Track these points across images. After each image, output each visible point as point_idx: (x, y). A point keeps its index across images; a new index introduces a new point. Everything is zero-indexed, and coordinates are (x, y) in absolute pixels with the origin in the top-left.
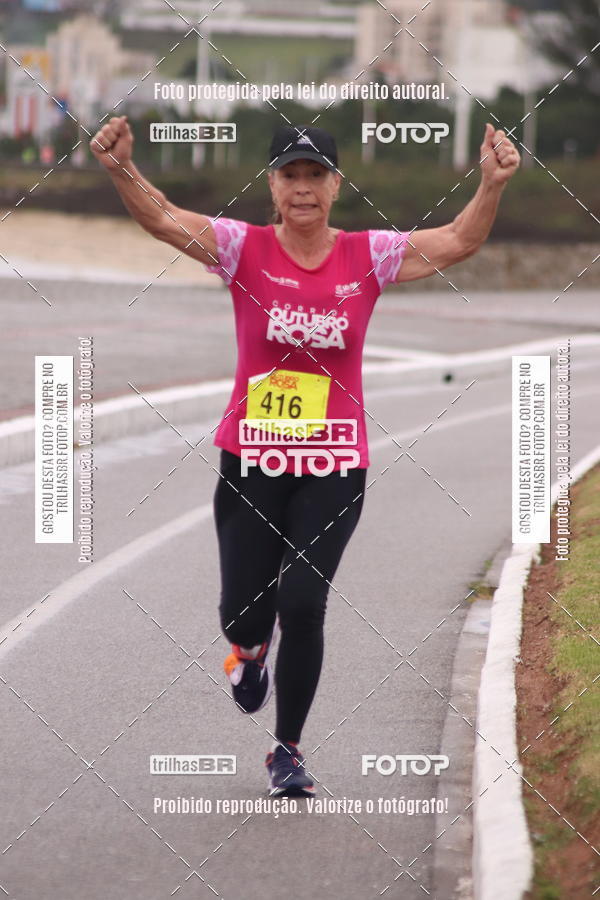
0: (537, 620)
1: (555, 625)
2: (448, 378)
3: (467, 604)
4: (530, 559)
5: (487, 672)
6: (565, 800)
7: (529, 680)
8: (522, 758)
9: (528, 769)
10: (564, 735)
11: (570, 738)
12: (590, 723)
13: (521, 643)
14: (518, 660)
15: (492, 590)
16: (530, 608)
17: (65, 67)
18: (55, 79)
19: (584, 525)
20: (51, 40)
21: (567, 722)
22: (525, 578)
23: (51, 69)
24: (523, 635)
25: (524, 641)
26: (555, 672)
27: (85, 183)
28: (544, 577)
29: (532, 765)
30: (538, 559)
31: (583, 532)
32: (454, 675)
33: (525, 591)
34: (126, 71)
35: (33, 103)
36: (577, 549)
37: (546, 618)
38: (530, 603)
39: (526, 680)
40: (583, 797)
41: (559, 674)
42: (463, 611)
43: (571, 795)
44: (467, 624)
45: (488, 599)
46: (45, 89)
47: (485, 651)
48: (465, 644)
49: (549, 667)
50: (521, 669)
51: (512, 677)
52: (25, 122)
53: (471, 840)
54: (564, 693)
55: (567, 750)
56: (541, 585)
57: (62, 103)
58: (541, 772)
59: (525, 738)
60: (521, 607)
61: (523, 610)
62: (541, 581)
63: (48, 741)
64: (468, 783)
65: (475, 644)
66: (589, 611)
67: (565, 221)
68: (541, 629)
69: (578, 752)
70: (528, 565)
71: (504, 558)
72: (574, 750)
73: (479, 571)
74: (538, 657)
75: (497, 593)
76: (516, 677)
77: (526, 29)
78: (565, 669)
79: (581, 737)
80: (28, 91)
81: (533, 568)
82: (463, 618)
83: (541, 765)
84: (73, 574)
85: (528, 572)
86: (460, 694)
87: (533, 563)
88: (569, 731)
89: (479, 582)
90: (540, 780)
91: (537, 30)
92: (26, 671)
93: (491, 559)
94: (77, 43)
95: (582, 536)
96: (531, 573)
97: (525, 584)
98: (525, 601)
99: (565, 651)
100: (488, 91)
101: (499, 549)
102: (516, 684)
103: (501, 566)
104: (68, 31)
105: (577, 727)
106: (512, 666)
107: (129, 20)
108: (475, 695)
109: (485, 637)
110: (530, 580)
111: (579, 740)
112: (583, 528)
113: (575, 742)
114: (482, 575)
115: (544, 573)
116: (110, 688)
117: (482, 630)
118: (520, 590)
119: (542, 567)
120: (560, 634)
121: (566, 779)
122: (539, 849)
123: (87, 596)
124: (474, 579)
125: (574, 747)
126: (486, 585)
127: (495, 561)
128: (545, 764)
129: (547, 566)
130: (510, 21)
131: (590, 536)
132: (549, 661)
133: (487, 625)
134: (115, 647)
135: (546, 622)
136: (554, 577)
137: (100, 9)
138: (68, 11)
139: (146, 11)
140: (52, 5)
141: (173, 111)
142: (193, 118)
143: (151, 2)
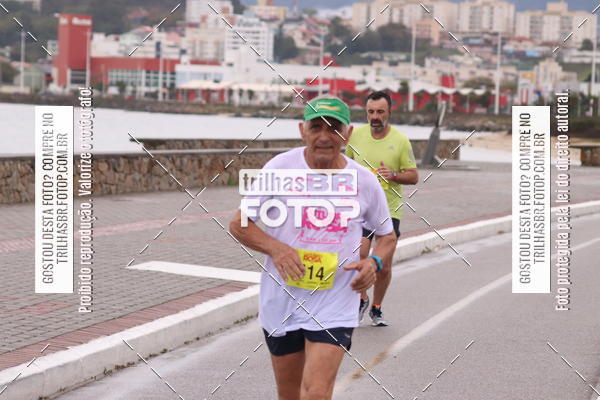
17: (541, 79)
18: (537, 83)
20: (536, 67)
23: (536, 79)
34: (564, 80)
35: (528, 92)
46: (532, 88)
52: (524, 100)
57: (538, 92)
80: (526, 88)
94: (546, 68)
104: (542, 64)
107: (566, 60)
137: (555, 55)
138: (543, 57)
139: (573, 56)
140: (537, 55)
141: (582, 94)
142: (590, 97)
143: (575, 52)
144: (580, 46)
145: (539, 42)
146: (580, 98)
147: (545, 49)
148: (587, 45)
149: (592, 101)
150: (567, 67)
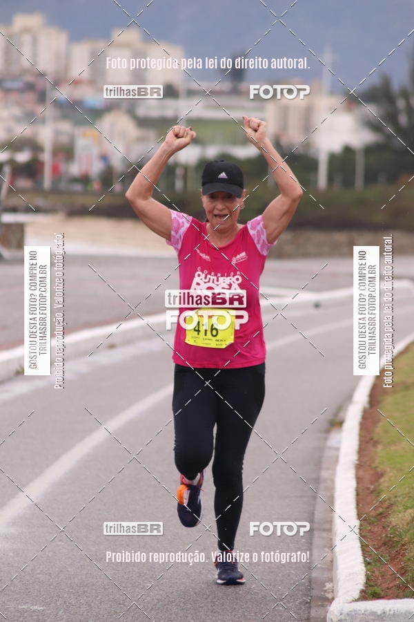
0: (367, 440)
1: (376, 443)
2: (317, 306)
3: (328, 431)
4: (363, 406)
5: (339, 469)
6: (383, 539)
7: (364, 473)
8: (359, 516)
9: (362, 522)
10: (382, 503)
11: (386, 505)
12: (396, 497)
13: (359, 452)
14: (357, 462)
15: (341, 423)
16: (363, 433)
22: (361, 416)
24: (359, 448)
25: (361, 451)
26: (377, 469)
29: (364, 520)
30: (368, 406)
32: (322, 471)
33: (360, 424)
34: (140, 140)
36: (389, 400)
37: (372, 439)
38: (363, 431)
39: (361, 473)
40: (393, 537)
41: (379, 470)
42: (326, 435)
43: (386, 536)
44: (328, 442)
45: (340, 429)
46: (95, 151)
47: (338, 457)
48: (328, 453)
49: (373, 465)
50: (359, 467)
51: (354, 471)
53: (332, 561)
54: (382, 480)
55: (384, 512)
56: (369, 421)
57: (104, 158)
58: (370, 524)
59: (361, 505)
60: (358, 433)
61: (360, 434)
62: (370, 418)
64: (330, 530)
65: (333, 453)
67: (379, 218)
68: (369, 445)
69: (390, 512)
70: (362, 410)
71: (348, 405)
72: (388, 511)
73: (335, 413)
74: (368, 460)
75: (344, 424)
76: (356, 471)
77: (357, 113)
78: (382, 467)
79: (392, 504)
81: (365, 411)
82: (326, 439)
85: (362, 414)
86: (325, 481)
87: (365, 408)
88: (385, 501)
89: (334, 419)
90: (369, 528)
93: (341, 406)
94: (113, 125)
96: (364, 414)
97: (361, 420)
98: (361, 429)
99: (383, 457)
100: (337, 148)
101: (345, 400)
102: (356, 476)
103: (346, 410)
104: (108, 119)
105: (389, 499)
106: (353, 466)
107: (141, 112)
108: (333, 482)
109: (338, 449)
110: (363, 418)
111: (390, 506)
113: (388, 508)
114: (336, 415)
115: (371, 414)
117: (337, 446)
118: (358, 423)
119: (370, 410)
120: (380, 448)
121: (384, 527)
122: (369, 567)
124: (332, 418)
126: (338, 421)
127: (343, 407)
128: (372, 519)
129: (373, 409)
130: (350, 109)
131: (396, 393)
132: (374, 463)
133: (339, 442)
135: (372, 442)
139: (151, 108)
140: (99, 105)
142: (176, 164)
149: (179, 172)
150: (142, 122)
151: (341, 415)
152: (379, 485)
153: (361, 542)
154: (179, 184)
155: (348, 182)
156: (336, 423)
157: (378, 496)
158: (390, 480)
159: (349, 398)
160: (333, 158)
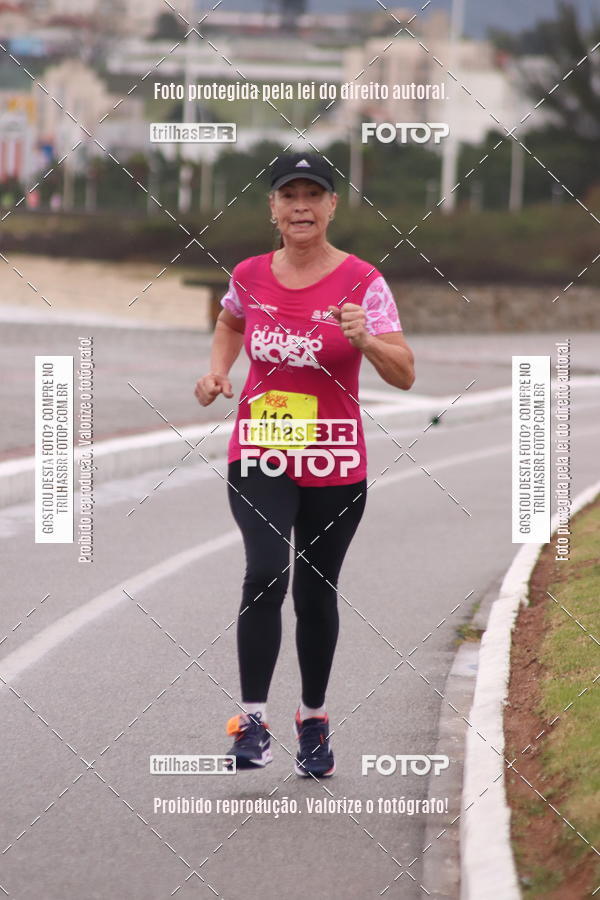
0: (525, 663)
1: (543, 668)
2: (436, 421)
3: (454, 648)
4: (518, 602)
5: (475, 716)
6: (553, 844)
7: (518, 723)
8: (510, 800)
9: (516, 812)
10: (552, 778)
11: (559, 781)
12: (579, 766)
13: (509, 685)
14: (506, 703)
15: (479, 633)
16: (518, 651)
17: (51, 112)
18: (41, 124)
19: (572, 567)
20: (37, 84)
21: (556, 765)
22: (513, 620)
23: (37, 113)
24: (511, 678)
25: (513, 684)
26: (543, 715)
27: (70, 226)
28: (532, 619)
29: (521, 808)
30: (526, 602)
31: (572, 574)
32: (442, 719)
33: (512, 633)
34: (114, 115)
35: (19, 147)
36: (565, 591)
37: (534, 661)
38: (518, 646)
39: (514, 722)
40: (573, 840)
41: (547, 717)
42: (451, 653)
43: (560, 838)
44: (454, 666)
45: (476, 641)
46: (30, 136)
47: (472, 694)
48: (453, 687)
49: (537, 710)
50: (509, 712)
51: (500, 719)
52: (10, 167)
53: (459, 883)
54: (552, 736)
55: (555, 794)
56: (529, 628)
57: (47, 147)
58: (530, 815)
59: (513, 781)
60: (509, 650)
61: (511, 653)
62: (530, 623)
63: (32, 786)
64: (456, 826)
65: (463, 686)
66: (578, 653)
67: (552, 264)
68: (530, 671)
69: (566, 794)
70: (516, 607)
71: (491, 601)
72: (563, 793)
73: (467, 614)
74: (526, 700)
75: (485, 635)
76: (505, 720)
77: (514, 71)
78: (553, 711)
79: (570, 780)
80: (14, 136)
81: (521, 611)
82: (450, 661)
83: (529, 808)
84: (57, 618)
85: (516, 615)
86: (447, 737)
87: (521, 605)
88: (558, 774)
89: (465, 626)
90: (529, 823)
91: (524, 73)
92: (11, 715)
93: (480, 602)
94: (62, 87)
95: (570, 578)
96: (519, 616)
97: (513, 626)
98: (513, 643)
99: (554, 694)
100: (475, 134)
101: (487, 591)
102: (504, 727)
103: (488, 609)
104: (54, 76)
105: (566, 769)
106: (499, 709)
107: (115, 65)
108: (463, 738)
109: (472, 680)
110: (518, 623)
111: (567, 783)
112: (572, 571)
113: (563, 785)
114: (469, 618)
115: (532, 616)
116: (95, 733)
117: (470, 673)
118: (509, 633)
119: (530, 609)
120: (549, 677)
121: (555, 822)
122: (528, 892)
123: (72, 640)
124: (462, 622)
125: (562, 790)
126: (473, 628)
127: (484, 603)
128: (533, 807)
129: (535, 608)
130: (498, 65)
131: (578, 578)
132: (537, 704)
133: (475, 667)
134: (99, 691)
135: (534, 665)
136: (542, 619)
137: (86, 53)
138: (55, 57)
139: (133, 55)
140: (38, 50)
141: (159, 155)
142: (179, 162)
143: (137, 46)
144: (149, 29)
145: (44, 15)
146: (154, 167)
147: (61, 35)
148: (169, 28)
149: (185, 174)
150: (118, 84)
151: (478, 617)
152: (548, 744)
153: (514, 849)
154: (184, 198)
155: (495, 198)
156: (470, 633)
157: (544, 765)
158: (567, 736)
159: (494, 587)
160: (467, 152)
